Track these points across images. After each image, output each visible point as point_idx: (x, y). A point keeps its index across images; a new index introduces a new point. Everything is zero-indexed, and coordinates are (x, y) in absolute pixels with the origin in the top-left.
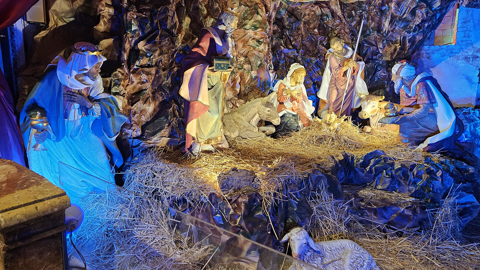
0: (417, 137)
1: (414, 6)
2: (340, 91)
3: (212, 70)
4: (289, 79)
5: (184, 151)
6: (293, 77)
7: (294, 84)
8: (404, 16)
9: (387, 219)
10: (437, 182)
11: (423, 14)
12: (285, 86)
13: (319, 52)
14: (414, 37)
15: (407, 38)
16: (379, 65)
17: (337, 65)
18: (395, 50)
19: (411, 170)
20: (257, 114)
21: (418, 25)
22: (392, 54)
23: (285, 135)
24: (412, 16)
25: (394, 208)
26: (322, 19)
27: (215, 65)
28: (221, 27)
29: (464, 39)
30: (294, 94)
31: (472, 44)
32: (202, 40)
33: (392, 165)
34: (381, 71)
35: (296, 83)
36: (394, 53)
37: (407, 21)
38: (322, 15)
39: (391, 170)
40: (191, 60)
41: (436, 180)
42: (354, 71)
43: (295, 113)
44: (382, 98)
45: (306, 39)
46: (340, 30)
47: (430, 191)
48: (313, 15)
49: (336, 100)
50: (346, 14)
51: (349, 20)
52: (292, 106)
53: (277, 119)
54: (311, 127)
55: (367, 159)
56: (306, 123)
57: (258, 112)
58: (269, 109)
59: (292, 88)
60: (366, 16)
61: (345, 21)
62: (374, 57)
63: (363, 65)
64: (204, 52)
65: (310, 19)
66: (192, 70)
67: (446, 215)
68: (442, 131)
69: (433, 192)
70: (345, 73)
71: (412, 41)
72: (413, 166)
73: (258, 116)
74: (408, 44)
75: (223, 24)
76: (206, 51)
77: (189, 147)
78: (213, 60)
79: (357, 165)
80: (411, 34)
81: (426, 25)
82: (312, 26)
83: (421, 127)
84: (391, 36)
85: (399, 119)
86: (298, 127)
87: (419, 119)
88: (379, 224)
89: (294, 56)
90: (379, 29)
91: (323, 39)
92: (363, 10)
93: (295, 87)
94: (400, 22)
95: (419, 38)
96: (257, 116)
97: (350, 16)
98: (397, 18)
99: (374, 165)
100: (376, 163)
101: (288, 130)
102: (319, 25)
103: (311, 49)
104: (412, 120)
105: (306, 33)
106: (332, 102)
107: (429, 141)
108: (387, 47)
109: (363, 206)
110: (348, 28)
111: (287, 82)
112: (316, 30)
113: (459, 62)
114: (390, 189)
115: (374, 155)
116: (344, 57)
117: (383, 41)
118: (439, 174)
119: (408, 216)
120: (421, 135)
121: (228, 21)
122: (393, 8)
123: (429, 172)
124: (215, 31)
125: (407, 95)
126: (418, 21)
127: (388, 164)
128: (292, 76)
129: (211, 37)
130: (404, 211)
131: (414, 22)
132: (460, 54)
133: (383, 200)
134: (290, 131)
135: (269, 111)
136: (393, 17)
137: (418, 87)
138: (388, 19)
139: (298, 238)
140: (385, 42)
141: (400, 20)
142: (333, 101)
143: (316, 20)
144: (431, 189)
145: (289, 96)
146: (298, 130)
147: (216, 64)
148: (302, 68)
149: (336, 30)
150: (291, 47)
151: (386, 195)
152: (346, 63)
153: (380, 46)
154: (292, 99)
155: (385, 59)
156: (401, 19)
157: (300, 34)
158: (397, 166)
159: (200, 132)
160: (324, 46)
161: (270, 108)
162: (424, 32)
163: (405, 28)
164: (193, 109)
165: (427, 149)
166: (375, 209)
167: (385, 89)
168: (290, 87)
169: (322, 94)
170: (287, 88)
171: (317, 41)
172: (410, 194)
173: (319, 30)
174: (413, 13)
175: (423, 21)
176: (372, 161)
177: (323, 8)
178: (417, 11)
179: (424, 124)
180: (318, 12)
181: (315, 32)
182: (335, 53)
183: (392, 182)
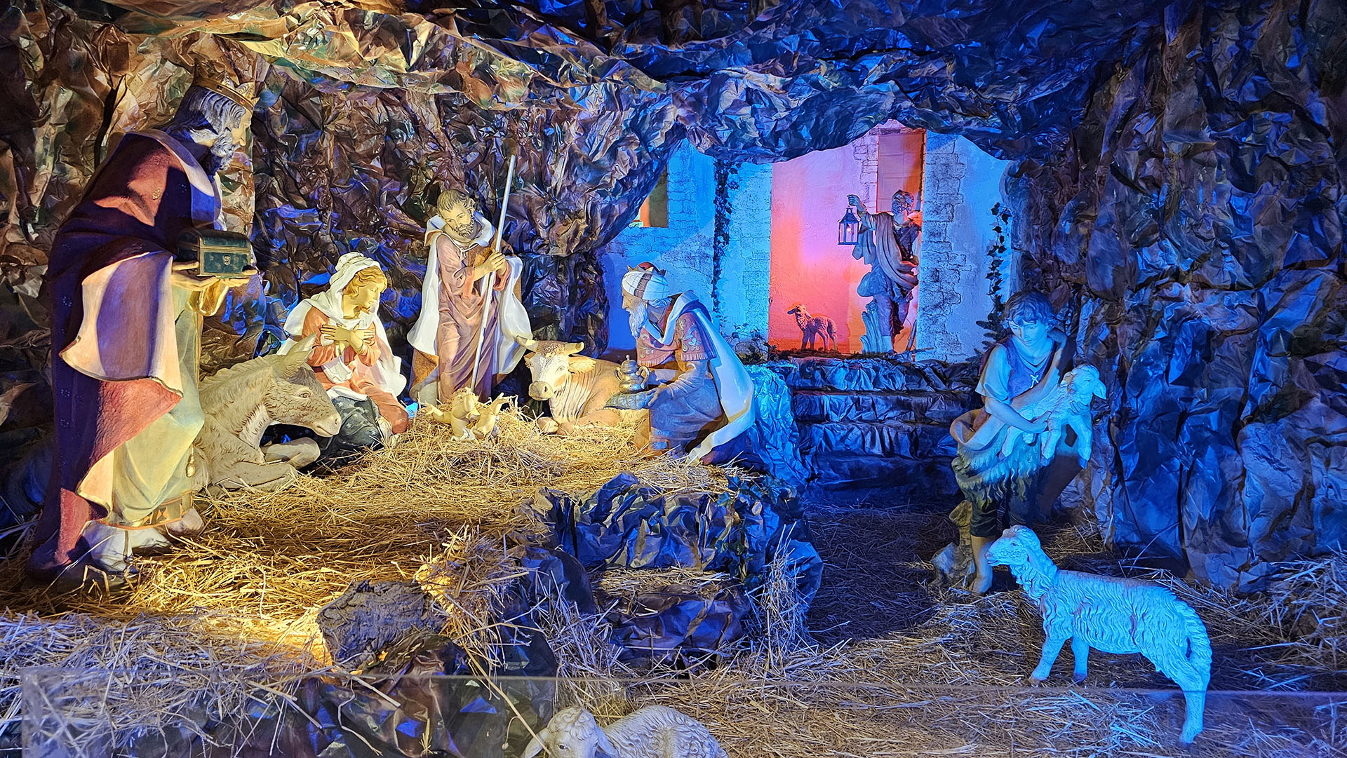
0: (685, 435)
1: (617, 138)
2: (467, 332)
3: (192, 275)
4: (339, 296)
5: (50, 565)
6: (350, 292)
7: (351, 313)
8: (596, 158)
9: (682, 635)
10: (754, 527)
11: (632, 158)
12: (326, 317)
13: (382, 222)
14: (611, 206)
15: (599, 209)
16: (540, 266)
17: (457, 262)
18: (576, 232)
19: (702, 510)
20: (263, 408)
21: (620, 181)
22: (570, 242)
23: (344, 463)
24: (610, 160)
25: (692, 605)
26: (391, 135)
27: (202, 258)
28: (202, 138)
29: (683, 216)
30: (358, 340)
31: (696, 229)
32: (140, 174)
33: (660, 504)
34: (544, 281)
35: (357, 309)
36: (573, 241)
37: (598, 169)
38: (390, 124)
39: (659, 516)
40: (98, 236)
41: (754, 523)
42: (498, 280)
43: (363, 397)
44: (578, 347)
45: (342, 181)
46: (440, 169)
47: (745, 551)
48: (362, 120)
49: (458, 357)
50: (451, 131)
51: (460, 146)
52: (349, 377)
53: (332, 418)
54: (413, 431)
55: (604, 497)
56: (399, 422)
57: (264, 399)
58: (306, 388)
59: (349, 325)
60: (500, 144)
61: (451, 149)
62: (527, 247)
63: (518, 265)
64: (148, 213)
65: (354, 130)
66: (108, 271)
67: (782, 596)
68: (735, 417)
69: (751, 551)
70: (477, 284)
71: (607, 214)
72: (704, 499)
73: (266, 415)
74: (600, 222)
75: (209, 127)
76: (155, 210)
77: (72, 547)
78: (197, 242)
79: (582, 518)
80: (608, 199)
81: (636, 181)
82: (361, 149)
83: (693, 412)
84: (567, 199)
85: (655, 397)
86: (379, 436)
87: (690, 392)
88: (665, 652)
89: (310, 227)
90: (542, 180)
91: (397, 189)
92: (496, 129)
93: (357, 321)
94: (586, 170)
95: (619, 209)
96: (262, 413)
97: (464, 137)
98: (581, 160)
99: (621, 512)
100: (626, 506)
101: (350, 448)
102: (384, 149)
103: (357, 211)
104: (678, 395)
105: (342, 167)
106: (448, 360)
107: (715, 439)
108: (559, 224)
109: (627, 617)
110: (460, 168)
111: (332, 304)
112: (376, 163)
113: (678, 264)
114: (662, 563)
115: (617, 487)
116: (475, 242)
117: (549, 209)
118: (757, 508)
119: (720, 616)
120: (692, 428)
121: (226, 120)
122: (575, 136)
123: (741, 508)
124: (180, 146)
125: (652, 340)
126: (622, 172)
127: (652, 503)
128: (347, 290)
129: (174, 163)
130: (713, 605)
131: (614, 172)
132: (678, 249)
133: (663, 590)
134: (358, 450)
135: (305, 395)
136: (573, 156)
137: (682, 325)
138: (561, 160)
139: (580, 735)
140: (554, 211)
141: (585, 164)
142: (452, 357)
143: (373, 135)
144: (747, 545)
145: (343, 347)
146: (381, 446)
147: (207, 254)
148: (375, 267)
149: (430, 167)
150: (301, 202)
151: (660, 579)
152: (479, 258)
153: (542, 220)
154: (350, 353)
155: (554, 251)
156: (588, 163)
157: (323, 168)
158: (671, 507)
159: (126, 488)
160: (400, 208)
161: (310, 385)
162: (629, 198)
163: (595, 183)
164: (119, 407)
165: (710, 459)
166: (656, 618)
167: (557, 323)
168: (342, 321)
169: (423, 339)
170: (332, 323)
171: (381, 192)
172: (704, 565)
173: (383, 162)
174: (613, 153)
175: (632, 174)
176: (615, 503)
177: (391, 105)
178: (620, 149)
179: (697, 403)
180: (377, 115)
181: (373, 167)
182: (449, 230)
183: (662, 544)
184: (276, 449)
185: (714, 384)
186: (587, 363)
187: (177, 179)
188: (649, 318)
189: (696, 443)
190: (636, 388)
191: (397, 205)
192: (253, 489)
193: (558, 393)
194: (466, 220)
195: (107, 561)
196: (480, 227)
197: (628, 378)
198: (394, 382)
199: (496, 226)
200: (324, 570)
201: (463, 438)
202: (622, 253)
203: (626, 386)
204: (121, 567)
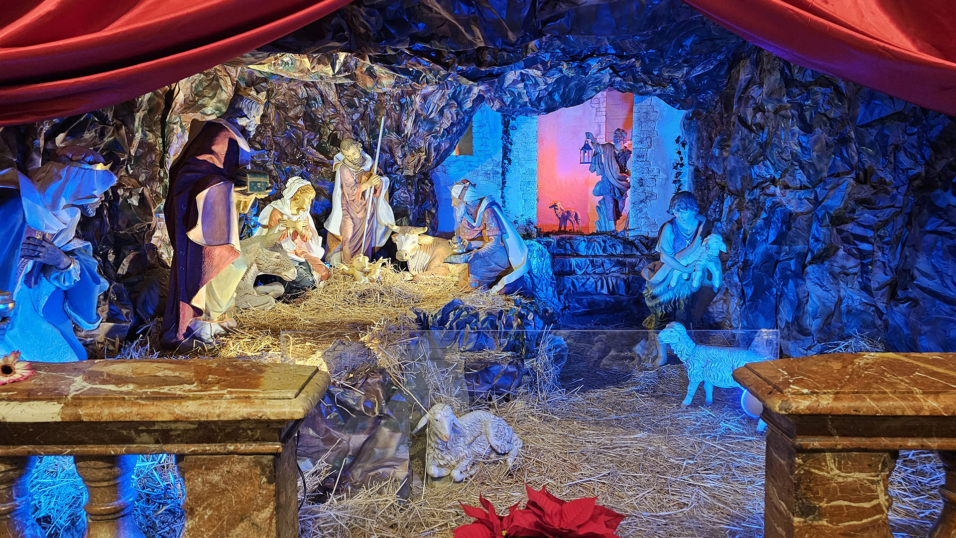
0: (490, 278)
1: (444, 104)
2: (357, 222)
3: (243, 193)
4: (289, 202)
5: (175, 340)
6: (295, 199)
7: (295, 212)
8: (431, 116)
9: (490, 384)
10: (529, 327)
11: (452, 116)
12: (282, 214)
13: (303, 157)
14: (439, 144)
15: (432, 146)
16: (397, 181)
17: (352, 180)
18: (419, 161)
19: (500, 318)
20: (255, 265)
21: (446, 129)
22: (415, 167)
23: (295, 297)
24: (439, 117)
25: (496, 368)
26: (309, 105)
27: (248, 184)
28: (242, 122)
29: (482, 148)
30: (300, 227)
31: (490, 156)
32: (216, 142)
33: (476, 315)
34: (400, 191)
35: (298, 210)
36: (417, 166)
37: (433, 122)
38: (308, 98)
39: (476, 322)
40: (199, 174)
41: (529, 325)
42: (375, 191)
43: (303, 260)
44: (423, 230)
45: (280, 133)
46: (338, 124)
47: (524, 340)
48: (292, 96)
49: (353, 236)
50: (344, 101)
51: (349, 110)
52: (295, 249)
53: (292, 270)
54: (332, 280)
55: (445, 311)
56: (324, 274)
57: (256, 260)
58: (279, 254)
59: (295, 218)
60: (372, 108)
61: (344, 112)
62: (389, 170)
63: (386, 181)
64: (220, 163)
65: (287, 102)
66: (206, 191)
67: (545, 364)
68: (517, 268)
69: (527, 340)
70: (364, 194)
71: (437, 149)
72: (501, 312)
73: (257, 269)
74: (433, 154)
75: (245, 116)
76: (223, 160)
77: (184, 331)
78: (246, 176)
79: (433, 323)
80: (438, 140)
81: (455, 129)
82: (291, 114)
83: (493, 265)
84: (414, 141)
85: (472, 256)
86: (314, 282)
87: (492, 253)
88: (482, 393)
89: (262, 161)
90: (399, 130)
91: (313, 137)
92: (370, 99)
93: (299, 216)
94: (425, 123)
95: (445, 146)
96: (254, 268)
97: (351, 105)
98: (422, 118)
99: (454, 320)
100: (457, 317)
101: (298, 289)
102: (305, 113)
103: (288, 150)
104: (485, 255)
105: (280, 124)
106: (347, 239)
107: (505, 280)
108: (409, 156)
109: (461, 374)
110: (349, 124)
111: (285, 206)
112: (300, 122)
113: (480, 178)
114: (479, 348)
115: (451, 306)
116: (362, 168)
117: (403, 147)
118: (531, 317)
119: (512, 373)
120: (493, 274)
122: (419, 104)
123: (521, 316)
124: (233, 127)
125: (469, 224)
126: (446, 124)
127: (472, 315)
128: (294, 198)
129: (232, 136)
130: (507, 369)
131: (441, 124)
132: (479, 168)
133: (480, 360)
134: (303, 290)
135: (278, 257)
136: (418, 115)
137: (486, 215)
138: (411, 118)
140: (406, 148)
141: (424, 120)
142: (350, 237)
143: (298, 105)
144: (525, 337)
145: (291, 231)
146: (315, 287)
147: (250, 182)
148: (308, 185)
149: (332, 123)
150: (258, 146)
151: (477, 355)
152: (364, 178)
153: (399, 153)
154: (295, 234)
155: (406, 173)
156: (426, 119)
157: (268, 125)
158: (482, 317)
159: (211, 301)
160: (314, 148)
161: (280, 252)
162: (450, 139)
163: (430, 131)
164: (212, 260)
165: (503, 291)
166: (476, 374)
167: (408, 216)
168: (291, 216)
169: (333, 226)
170: (285, 217)
171: (303, 139)
172: (502, 349)
173: (305, 121)
174: (441, 113)
175: (452, 125)
176: (451, 315)
177: (308, 87)
178: (445, 110)
179: (495, 260)
180: (301, 93)
181: (298, 124)
182: (347, 162)
183: (478, 337)
184: (262, 288)
185: (505, 249)
186: (429, 239)
187: (233, 143)
188: (467, 212)
189: (496, 283)
190: (460, 251)
191: (312, 146)
192: (254, 309)
193: (413, 257)
194: (357, 156)
195: (205, 337)
196: (364, 160)
197: (456, 246)
198: (319, 252)
199: (374, 159)
200: (308, 344)
201: (362, 282)
202: (445, 172)
203: (455, 251)
204: (211, 341)
